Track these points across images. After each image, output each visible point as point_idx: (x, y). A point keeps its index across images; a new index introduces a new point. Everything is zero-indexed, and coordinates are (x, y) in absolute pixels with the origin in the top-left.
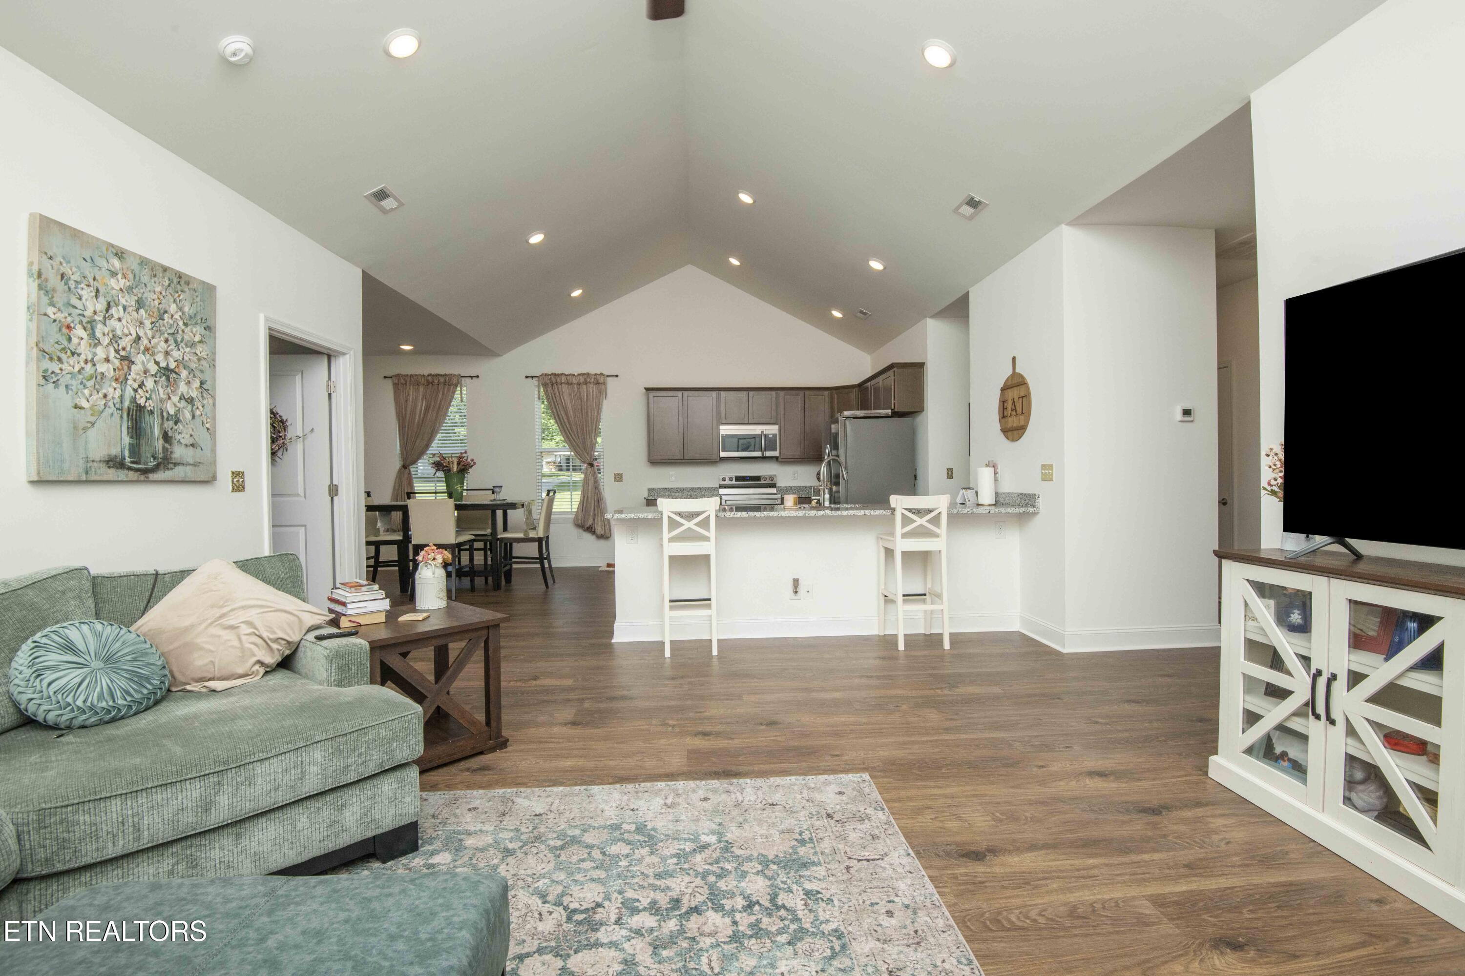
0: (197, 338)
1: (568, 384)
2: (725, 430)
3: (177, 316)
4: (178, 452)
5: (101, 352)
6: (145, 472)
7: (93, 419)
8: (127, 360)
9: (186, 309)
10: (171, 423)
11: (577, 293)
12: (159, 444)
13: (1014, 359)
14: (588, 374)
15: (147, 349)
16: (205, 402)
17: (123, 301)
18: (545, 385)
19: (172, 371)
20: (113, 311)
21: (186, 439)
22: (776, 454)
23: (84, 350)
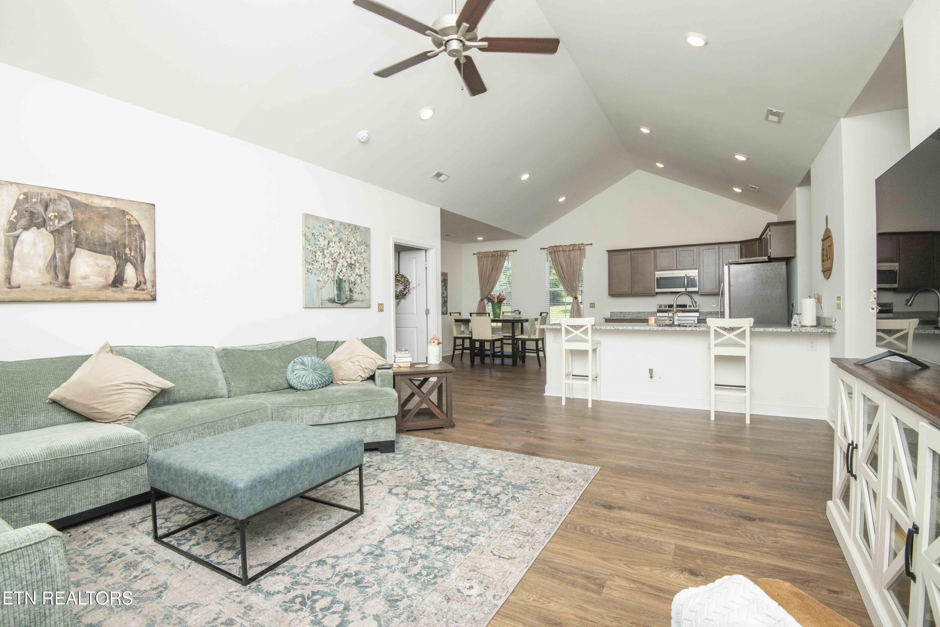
0: (363, 251)
1: (564, 251)
2: (659, 274)
3: (354, 243)
4: (355, 296)
5: (326, 260)
6: (343, 304)
7: (324, 285)
8: (336, 262)
9: (358, 239)
10: (352, 285)
11: (562, 199)
12: (348, 293)
13: (827, 217)
14: (575, 244)
15: (343, 257)
16: (366, 276)
17: (334, 240)
18: (551, 253)
19: (353, 264)
20: (330, 244)
21: (358, 291)
22: (696, 289)
23: (321, 260)
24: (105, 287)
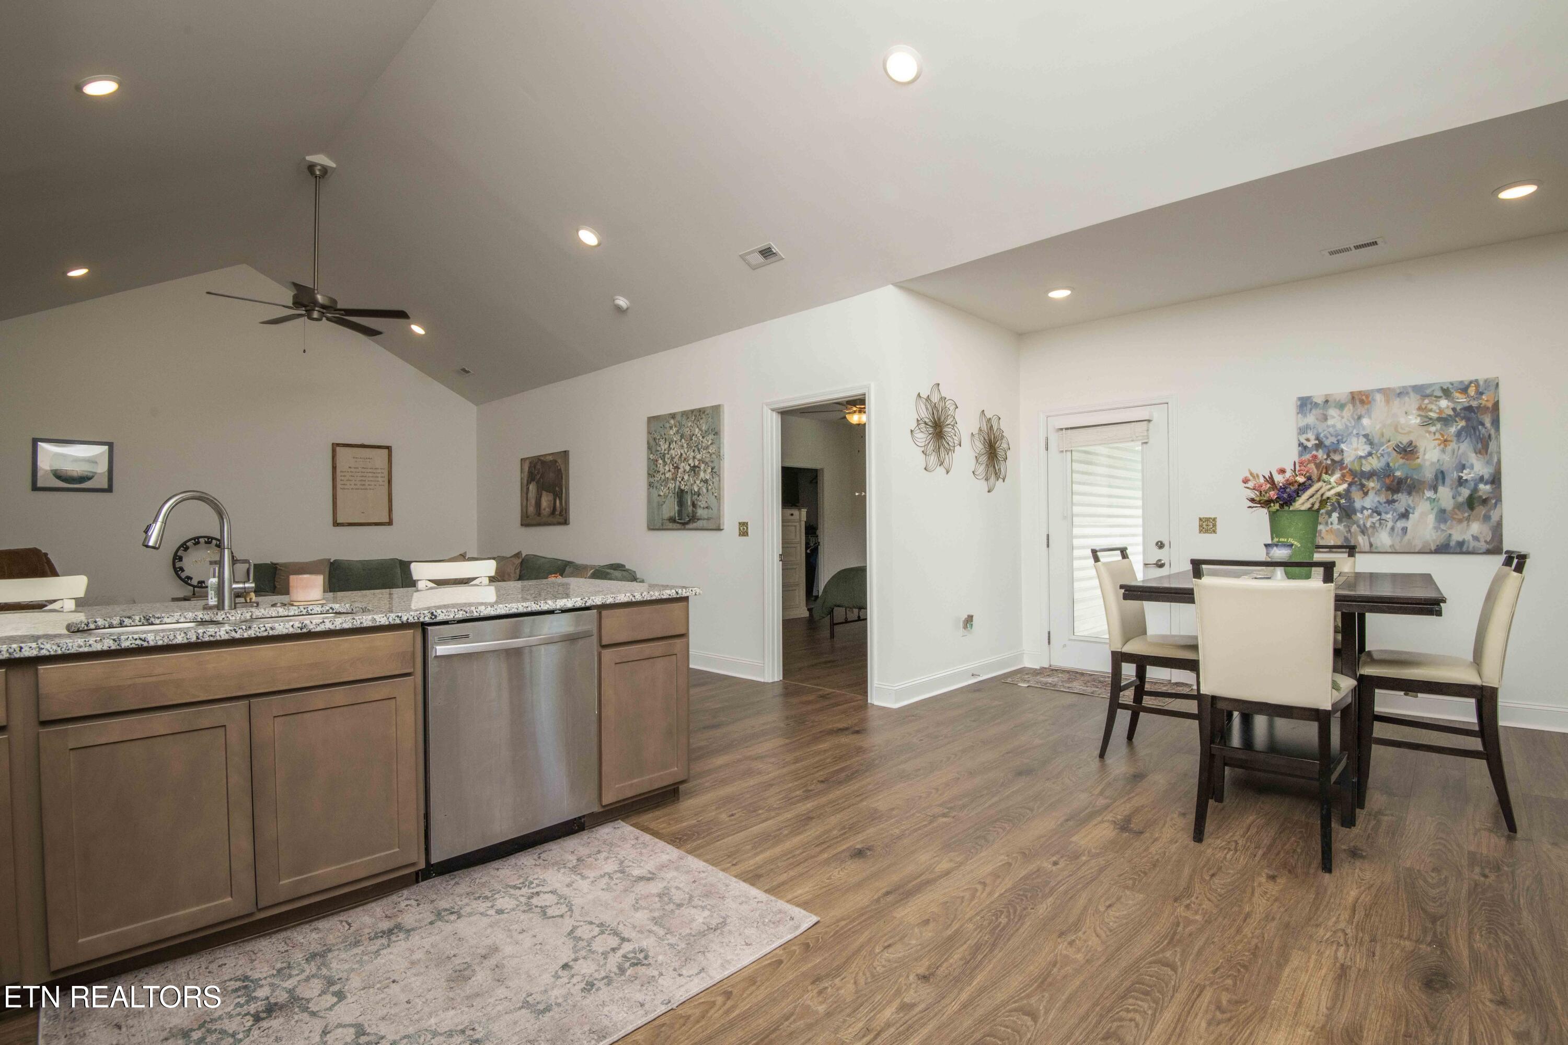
0: (710, 442)
3: (699, 435)
4: (700, 512)
5: (667, 468)
6: (684, 524)
7: (664, 500)
8: (677, 468)
9: (703, 428)
10: (696, 496)
12: (690, 509)
15: (685, 459)
16: (714, 480)
17: (675, 439)
19: (696, 466)
20: (671, 446)
21: (702, 504)
23: (662, 470)
24: (549, 516)
